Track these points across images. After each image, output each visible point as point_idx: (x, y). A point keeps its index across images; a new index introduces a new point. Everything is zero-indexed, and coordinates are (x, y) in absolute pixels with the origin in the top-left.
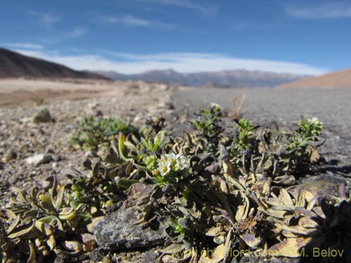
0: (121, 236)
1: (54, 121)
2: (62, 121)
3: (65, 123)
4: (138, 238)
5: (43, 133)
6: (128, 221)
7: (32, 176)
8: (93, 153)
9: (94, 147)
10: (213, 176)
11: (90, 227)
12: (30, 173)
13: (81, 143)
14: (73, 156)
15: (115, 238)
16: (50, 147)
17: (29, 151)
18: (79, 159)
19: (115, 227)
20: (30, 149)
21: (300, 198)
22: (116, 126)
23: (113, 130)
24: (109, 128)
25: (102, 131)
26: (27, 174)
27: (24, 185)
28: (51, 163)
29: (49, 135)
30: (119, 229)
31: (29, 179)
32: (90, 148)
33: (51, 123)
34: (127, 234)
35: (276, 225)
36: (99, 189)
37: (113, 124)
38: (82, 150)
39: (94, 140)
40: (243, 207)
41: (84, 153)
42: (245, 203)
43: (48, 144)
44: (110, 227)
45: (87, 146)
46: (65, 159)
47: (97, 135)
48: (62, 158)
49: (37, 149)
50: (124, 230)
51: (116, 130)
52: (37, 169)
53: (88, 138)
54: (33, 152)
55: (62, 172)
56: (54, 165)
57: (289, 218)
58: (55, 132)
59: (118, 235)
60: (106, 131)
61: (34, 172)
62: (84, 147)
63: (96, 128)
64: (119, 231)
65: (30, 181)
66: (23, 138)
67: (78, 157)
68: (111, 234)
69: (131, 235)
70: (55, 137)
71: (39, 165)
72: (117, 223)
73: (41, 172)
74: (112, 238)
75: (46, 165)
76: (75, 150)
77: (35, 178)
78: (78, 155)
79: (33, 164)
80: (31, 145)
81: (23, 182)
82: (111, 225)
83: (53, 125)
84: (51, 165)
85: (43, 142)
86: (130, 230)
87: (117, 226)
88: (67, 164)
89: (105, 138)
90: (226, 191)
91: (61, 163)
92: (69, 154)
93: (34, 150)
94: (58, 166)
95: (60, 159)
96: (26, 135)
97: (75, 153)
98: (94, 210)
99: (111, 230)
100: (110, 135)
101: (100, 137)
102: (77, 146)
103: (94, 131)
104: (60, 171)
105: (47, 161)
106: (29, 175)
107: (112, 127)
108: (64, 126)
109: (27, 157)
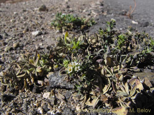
0: (58, 83)
1: (47, 10)
2: (51, 11)
3: (52, 12)
4: (65, 86)
5: (41, 17)
6: (62, 77)
7: (33, 42)
8: (60, 31)
9: (60, 28)
10: (100, 64)
11: (48, 76)
12: (32, 40)
13: (55, 26)
14: (51, 32)
15: (56, 84)
16: (43, 26)
17: (34, 28)
18: (54, 34)
19: (56, 79)
20: (34, 27)
21: (133, 90)
22: (71, 19)
23: (69, 21)
24: (67, 20)
25: (64, 20)
26: (31, 41)
27: (29, 47)
28: (41, 35)
29: (44, 18)
30: (58, 80)
31: (31, 43)
32: (58, 29)
33: (46, 12)
34: (60, 83)
35: (119, 99)
36: (52, 60)
37: (69, 18)
38: (56, 29)
39: (61, 25)
40: (107, 86)
41: (56, 31)
42: (109, 84)
43: (42, 24)
44: (54, 79)
45: (58, 28)
46: (48, 33)
47: (62, 23)
48: (47, 32)
49: (37, 27)
50: (60, 81)
51: (71, 21)
52: (36, 38)
53: (58, 24)
54: (35, 28)
55: (45, 40)
56: (42, 36)
57: (125, 98)
58: (47, 17)
59: (57, 83)
60: (66, 21)
61: (34, 40)
62: (56, 28)
63: (62, 19)
64: (58, 81)
65: (31, 44)
66: (33, 20)
67: (53, 33)
68: (55, 82)
69: (62, 84)
70: (46, 20)
71: (37, 36)
72: (57, 78)
73: (37, 40)
74: (55, 83)
75: (39, 36)
76: (52, 29)
77: (34, 43)
78: (54, 32)
79: (34, 35)
80: (35, 25)
81: (29, 45)
82: (55, 78)
83: (47, 13)
84: (41, 37)
85: (41, 23)
86: (62, 81)
87: (57, 79)
88: (48, 36)
89: (66, 24)
90: (103, 74)
91: (46, 35)
92: (50, 31)
93: (36, 27)
94: (44, 37)
95: (46, 33)
96: (34, 19)
97: (52, 30)
98: (50, 68)
99: (55, 80)
100: (68, 23)
101: (63, 24)
102: (53, 27)
103: (61, 21)
104: (45, 39)
105: (40, 34)
106: (32, 41)
107: (69, 19)
108: (51, 13)
109: (33, 31)
